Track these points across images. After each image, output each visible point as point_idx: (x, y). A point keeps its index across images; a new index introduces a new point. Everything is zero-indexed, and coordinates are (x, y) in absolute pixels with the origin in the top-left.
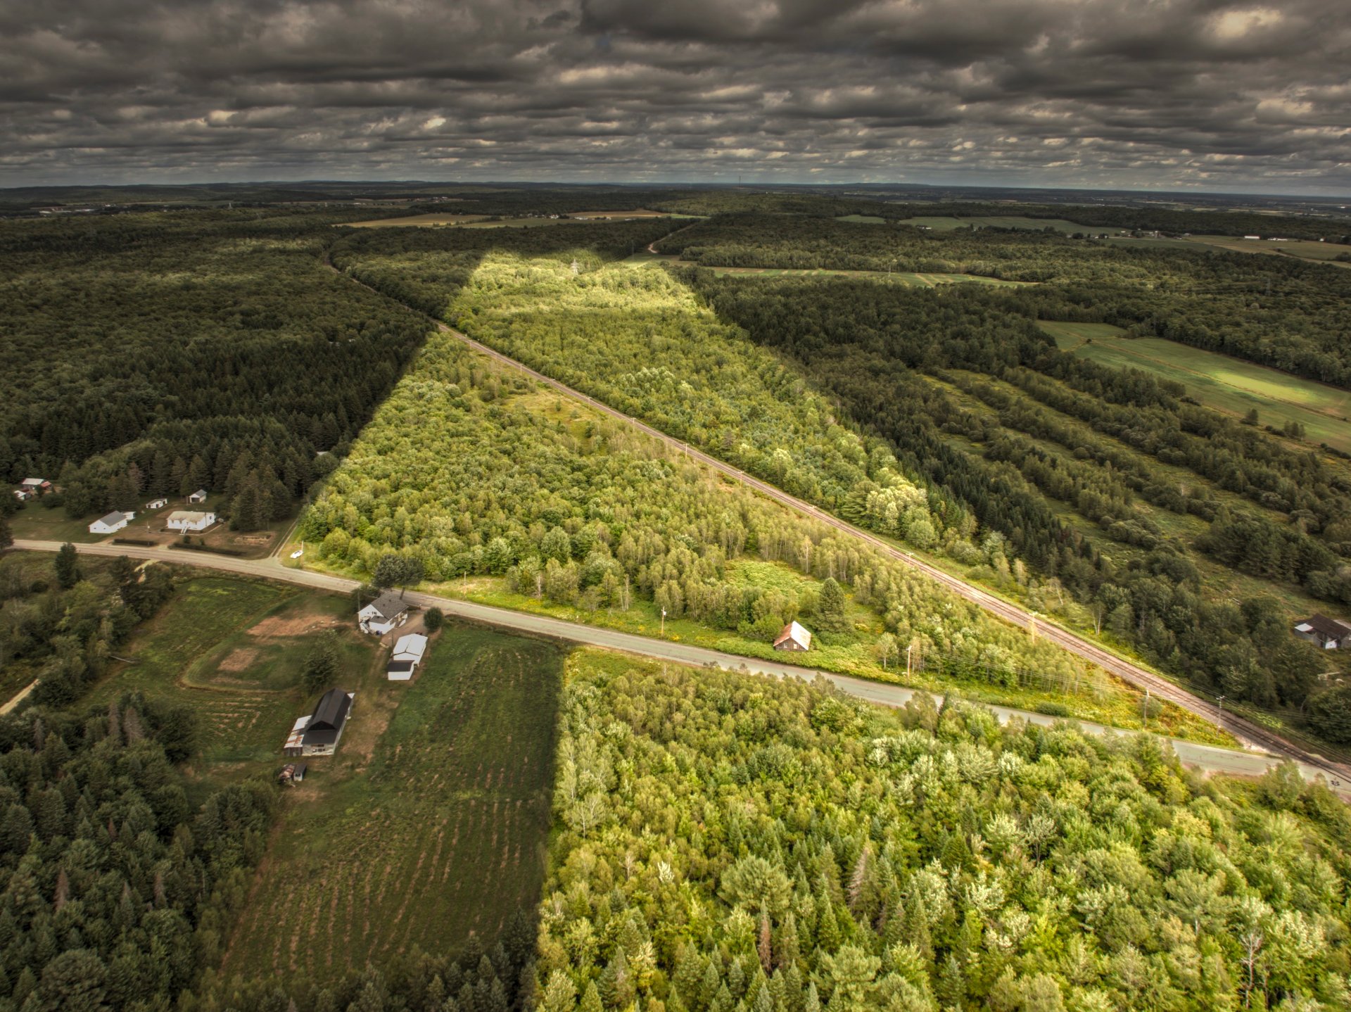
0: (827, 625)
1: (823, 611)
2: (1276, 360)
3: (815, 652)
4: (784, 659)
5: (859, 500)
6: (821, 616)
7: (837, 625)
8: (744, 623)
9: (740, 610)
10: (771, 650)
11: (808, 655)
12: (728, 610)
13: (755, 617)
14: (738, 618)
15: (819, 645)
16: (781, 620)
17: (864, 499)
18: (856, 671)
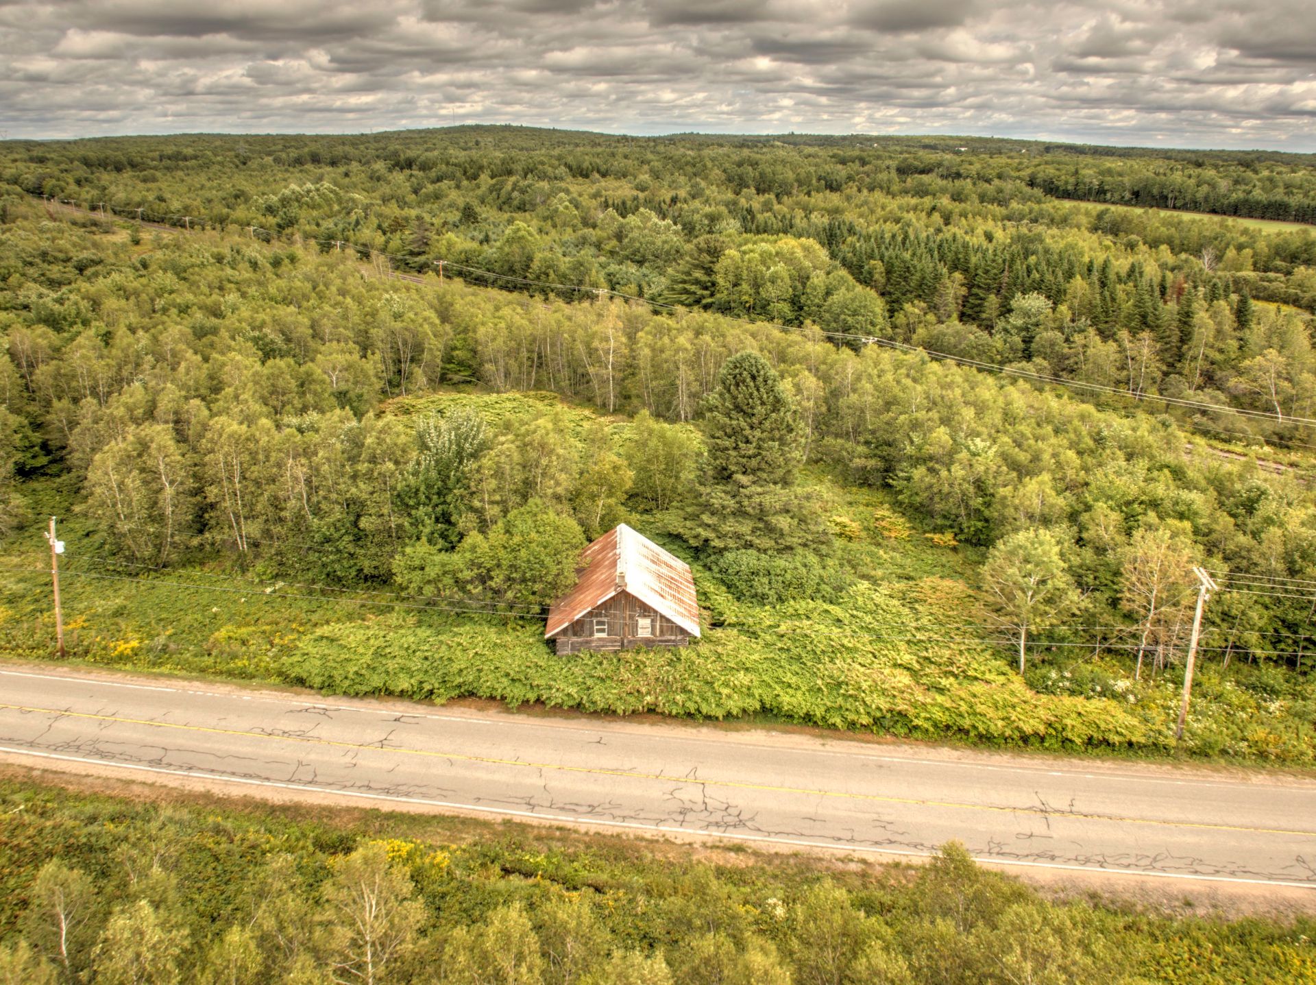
0: (745, 528)
1: (724, 476)
2: (1105, 192)
3: (730, 639)
4: (601, 696)
5: (698, 274)
6: (718, 496)
7: (783, 522)
8: (421, 549)
9: (403, 502)
10: (540, 655)
11: (703, 659)
12: (355, 508)
13: (465, 521)
14: (397, 536)
15: (730, 608)
16: (571, 524)
17: (709, 271)
18: (936, 707)
